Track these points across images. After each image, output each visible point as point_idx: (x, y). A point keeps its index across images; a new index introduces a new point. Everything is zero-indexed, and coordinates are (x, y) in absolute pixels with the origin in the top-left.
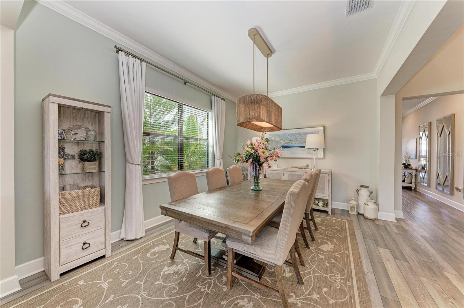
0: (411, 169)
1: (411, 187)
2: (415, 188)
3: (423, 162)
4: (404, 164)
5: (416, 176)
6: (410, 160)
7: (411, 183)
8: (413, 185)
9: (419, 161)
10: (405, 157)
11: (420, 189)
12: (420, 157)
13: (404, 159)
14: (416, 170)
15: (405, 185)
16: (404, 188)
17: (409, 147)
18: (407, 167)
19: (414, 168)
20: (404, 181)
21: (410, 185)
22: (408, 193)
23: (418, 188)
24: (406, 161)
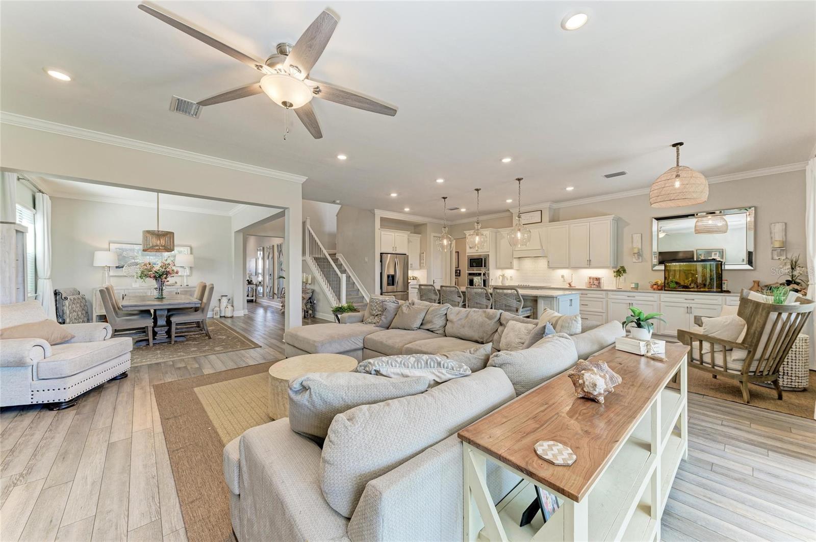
0: (253, 284)
1: (253, 300)
2: (256, 300)
3: (260, 278)
4: (248, 280)
5: (256, 290)
6: (252, 277)
7: (253, 297)
8: (254, 298)
9: (258, 277)
10: (248, 274)
11: (259, 300)
12: (259, 274)
13: (248, 276)
14: (256, 285)
15: (250, 298)
16: (249, 301)
17: (251, 265)
18: (250, 282)
19: (254, 283)
20: (248, 296)
21: (252, 298)
22: (251, 305)
23: (257, 300)
24: (249, 277)
